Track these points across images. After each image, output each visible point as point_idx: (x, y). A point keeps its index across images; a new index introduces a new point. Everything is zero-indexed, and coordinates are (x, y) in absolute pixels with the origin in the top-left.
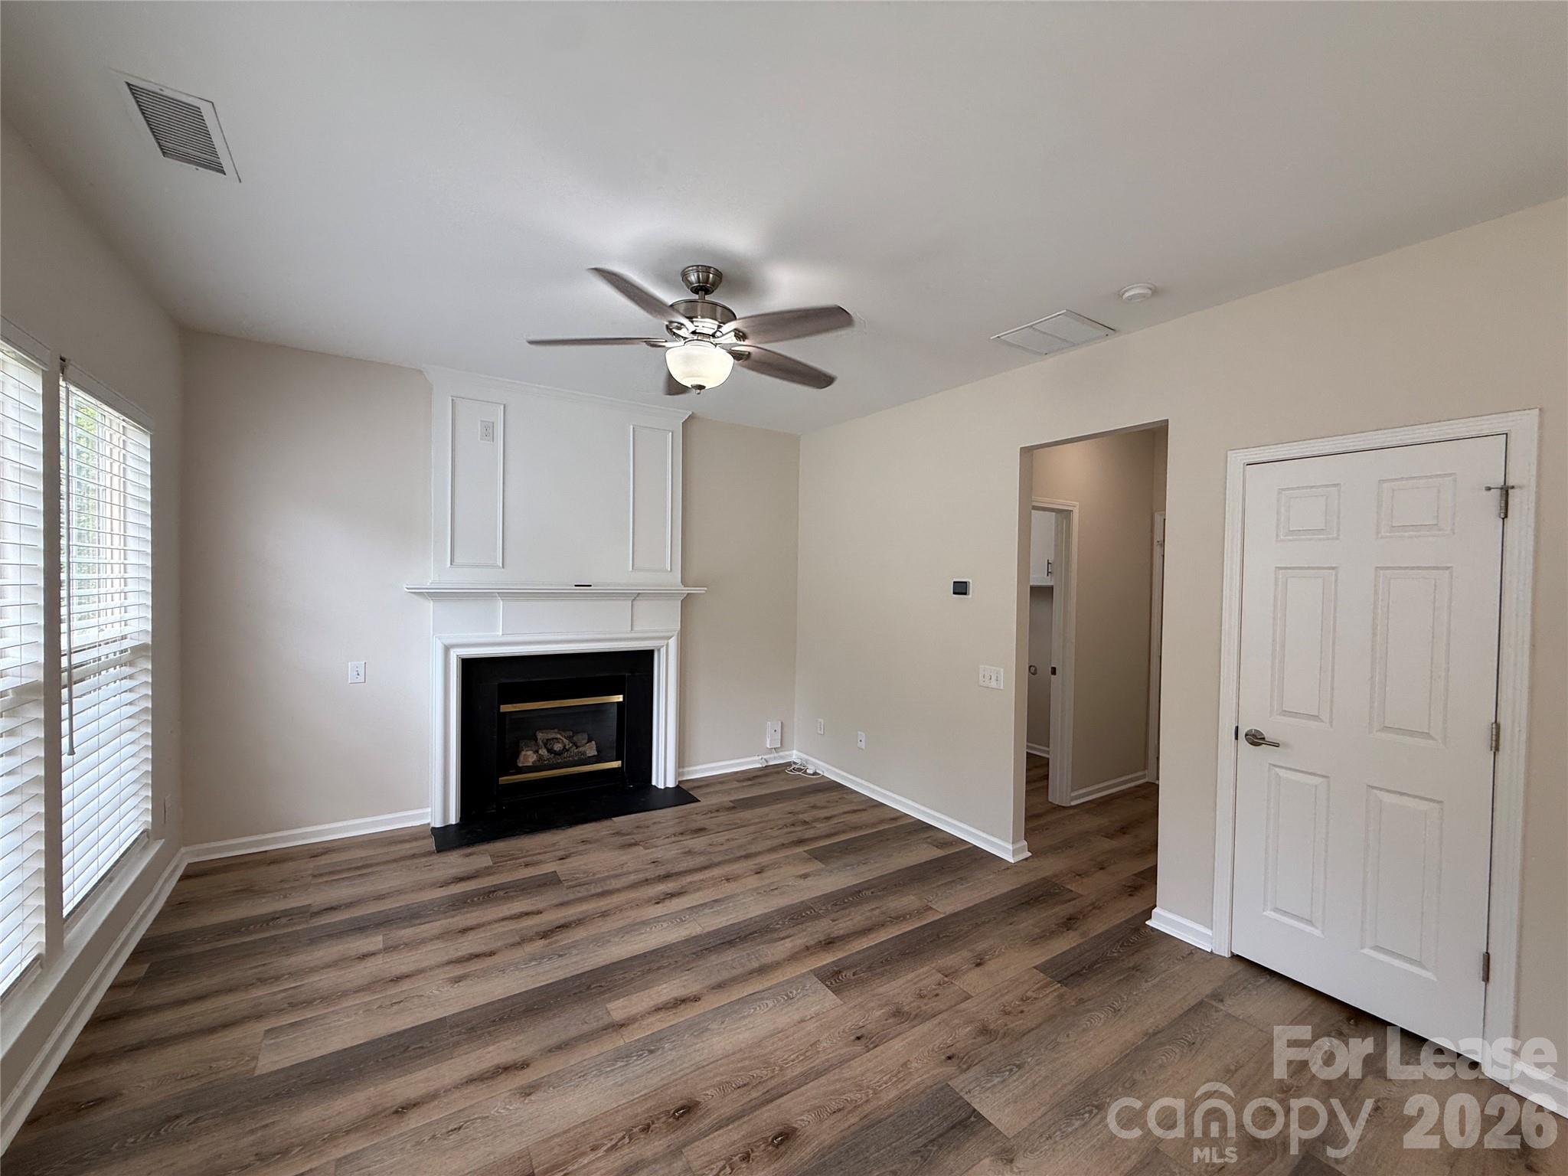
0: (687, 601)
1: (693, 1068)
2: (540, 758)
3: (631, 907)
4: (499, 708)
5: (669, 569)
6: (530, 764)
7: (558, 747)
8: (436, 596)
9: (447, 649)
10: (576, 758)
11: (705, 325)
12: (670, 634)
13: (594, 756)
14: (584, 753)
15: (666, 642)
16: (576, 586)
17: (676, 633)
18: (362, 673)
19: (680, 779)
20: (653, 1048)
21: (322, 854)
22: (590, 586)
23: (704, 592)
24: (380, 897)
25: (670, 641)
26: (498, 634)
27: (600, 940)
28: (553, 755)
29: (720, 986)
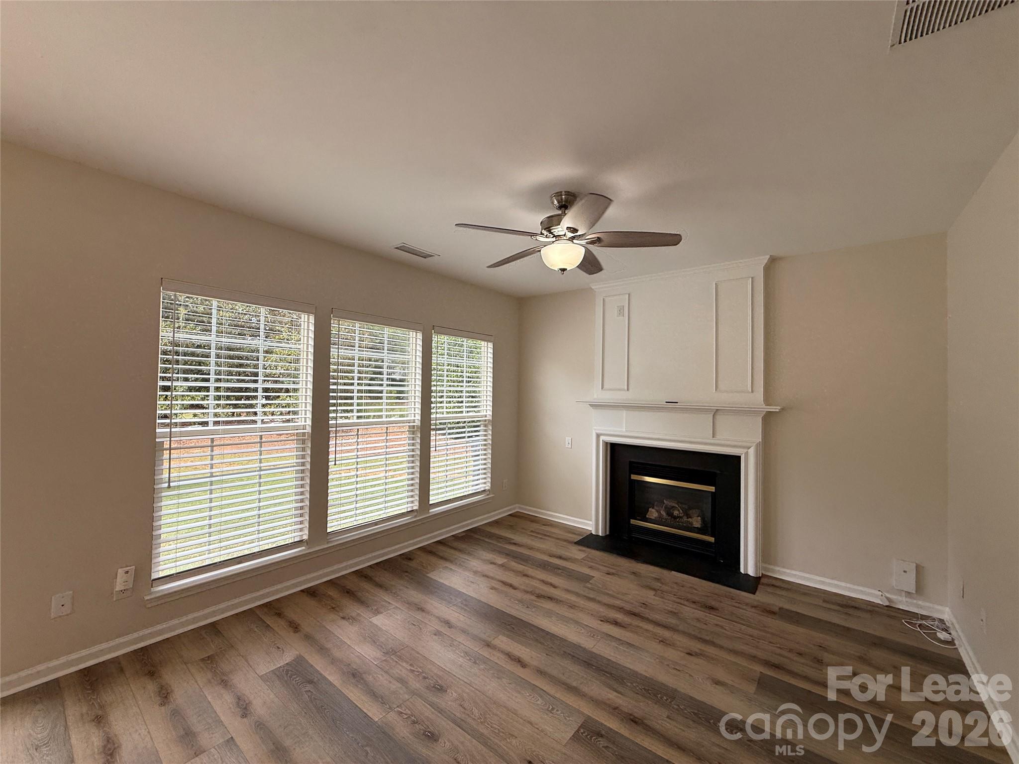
0: (768, 418)
1: (468, 682)
2: (660, 516)
3: (588, 613)
4: (630, 476)
5: (750, 390)
6: (653, 518)
7: (676, 513)
8: (595, 406)
9: (598, 436)
10: (685, 525)
11: (558, 230)
12: (748, 444)
13: (697, 528)
14: (691, 524)
15: (745, 450)
16: (666, 402)
17: (755, 444)
18: (570, 443)
19: (764, 573)
20: (477, 662)
21: (548, 525)
22: (677, 403)
23: (778, 410)
24: (531, 548)
25: (749, 450)
26: (623, 430)
27: (549, 614)
28: (670, 517)
29: (541, 672)
